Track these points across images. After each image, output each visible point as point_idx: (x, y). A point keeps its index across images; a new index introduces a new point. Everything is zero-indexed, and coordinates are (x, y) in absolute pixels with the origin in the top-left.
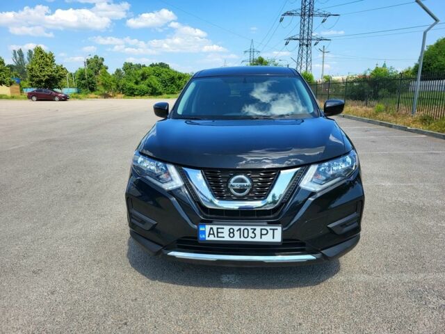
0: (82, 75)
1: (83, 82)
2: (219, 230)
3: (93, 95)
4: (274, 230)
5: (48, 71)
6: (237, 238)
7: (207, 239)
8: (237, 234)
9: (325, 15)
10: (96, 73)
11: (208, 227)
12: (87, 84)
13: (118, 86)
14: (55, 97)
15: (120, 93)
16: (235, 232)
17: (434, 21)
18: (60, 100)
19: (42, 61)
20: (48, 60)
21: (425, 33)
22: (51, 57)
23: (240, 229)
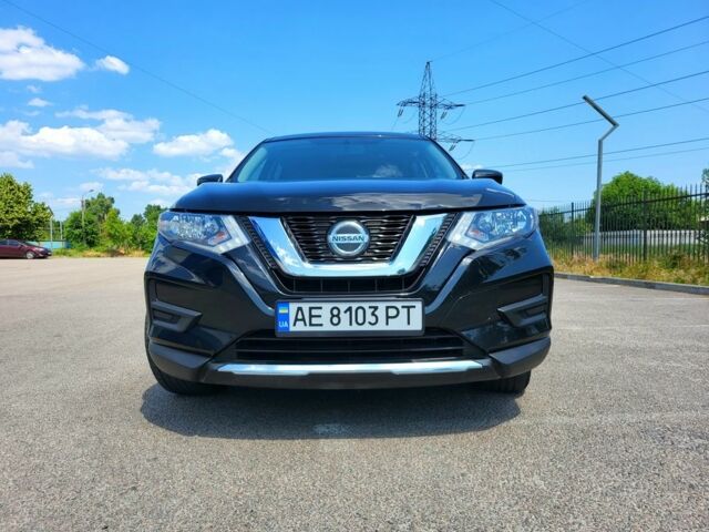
0: (75, 221)
1: (77, 232)
2: (314, 312)
3: (92, 252)
4: (408, 308)
5: (19, 212)
6: (345, 326)
7: (292, 329)
8: (345, 317)
9: (453, 140)
10: (101, 219)
11: (293, 307)
12: (84, 235)
13: (135, 238)
14: (26, 253)
15: (137, 249)
16: (342, 315)
17: (612, 126)
18: (35, 258)
19: (11, 196)
20: (21, 195)
21: (600, 142)
22: (27, 192)
23: (350, 309)
